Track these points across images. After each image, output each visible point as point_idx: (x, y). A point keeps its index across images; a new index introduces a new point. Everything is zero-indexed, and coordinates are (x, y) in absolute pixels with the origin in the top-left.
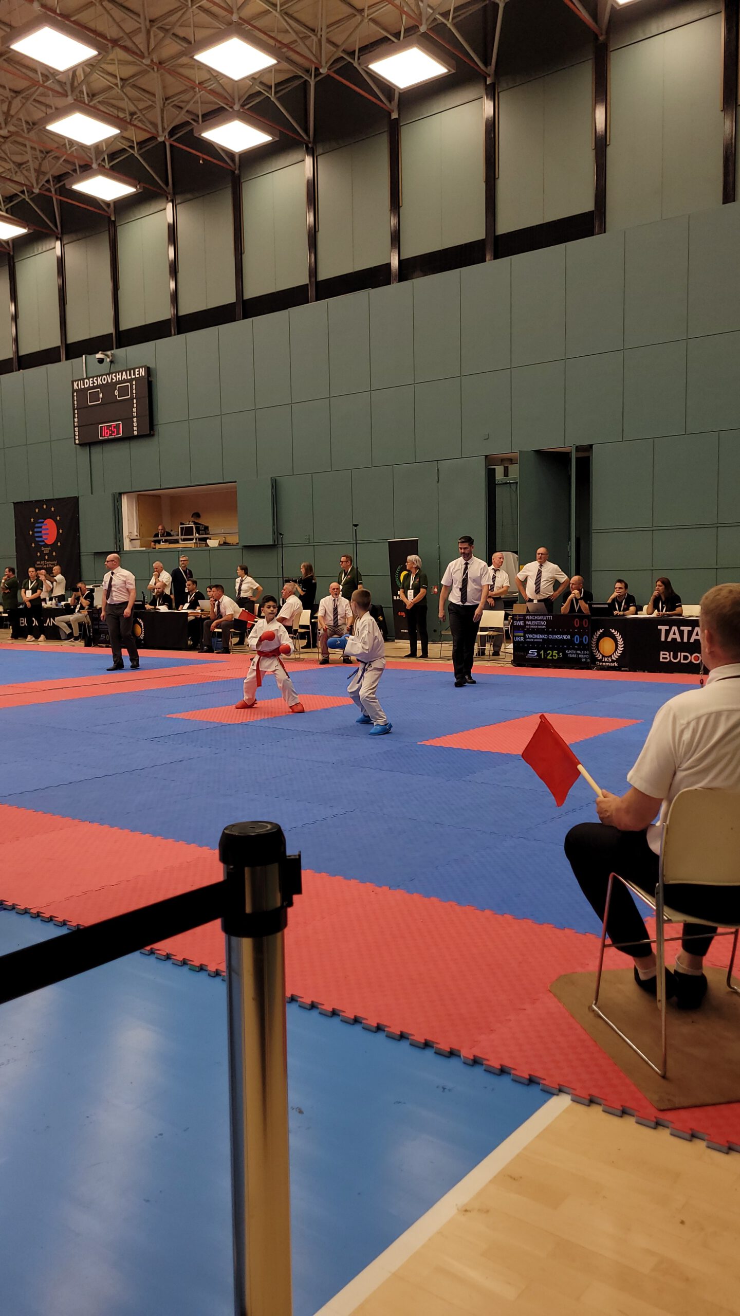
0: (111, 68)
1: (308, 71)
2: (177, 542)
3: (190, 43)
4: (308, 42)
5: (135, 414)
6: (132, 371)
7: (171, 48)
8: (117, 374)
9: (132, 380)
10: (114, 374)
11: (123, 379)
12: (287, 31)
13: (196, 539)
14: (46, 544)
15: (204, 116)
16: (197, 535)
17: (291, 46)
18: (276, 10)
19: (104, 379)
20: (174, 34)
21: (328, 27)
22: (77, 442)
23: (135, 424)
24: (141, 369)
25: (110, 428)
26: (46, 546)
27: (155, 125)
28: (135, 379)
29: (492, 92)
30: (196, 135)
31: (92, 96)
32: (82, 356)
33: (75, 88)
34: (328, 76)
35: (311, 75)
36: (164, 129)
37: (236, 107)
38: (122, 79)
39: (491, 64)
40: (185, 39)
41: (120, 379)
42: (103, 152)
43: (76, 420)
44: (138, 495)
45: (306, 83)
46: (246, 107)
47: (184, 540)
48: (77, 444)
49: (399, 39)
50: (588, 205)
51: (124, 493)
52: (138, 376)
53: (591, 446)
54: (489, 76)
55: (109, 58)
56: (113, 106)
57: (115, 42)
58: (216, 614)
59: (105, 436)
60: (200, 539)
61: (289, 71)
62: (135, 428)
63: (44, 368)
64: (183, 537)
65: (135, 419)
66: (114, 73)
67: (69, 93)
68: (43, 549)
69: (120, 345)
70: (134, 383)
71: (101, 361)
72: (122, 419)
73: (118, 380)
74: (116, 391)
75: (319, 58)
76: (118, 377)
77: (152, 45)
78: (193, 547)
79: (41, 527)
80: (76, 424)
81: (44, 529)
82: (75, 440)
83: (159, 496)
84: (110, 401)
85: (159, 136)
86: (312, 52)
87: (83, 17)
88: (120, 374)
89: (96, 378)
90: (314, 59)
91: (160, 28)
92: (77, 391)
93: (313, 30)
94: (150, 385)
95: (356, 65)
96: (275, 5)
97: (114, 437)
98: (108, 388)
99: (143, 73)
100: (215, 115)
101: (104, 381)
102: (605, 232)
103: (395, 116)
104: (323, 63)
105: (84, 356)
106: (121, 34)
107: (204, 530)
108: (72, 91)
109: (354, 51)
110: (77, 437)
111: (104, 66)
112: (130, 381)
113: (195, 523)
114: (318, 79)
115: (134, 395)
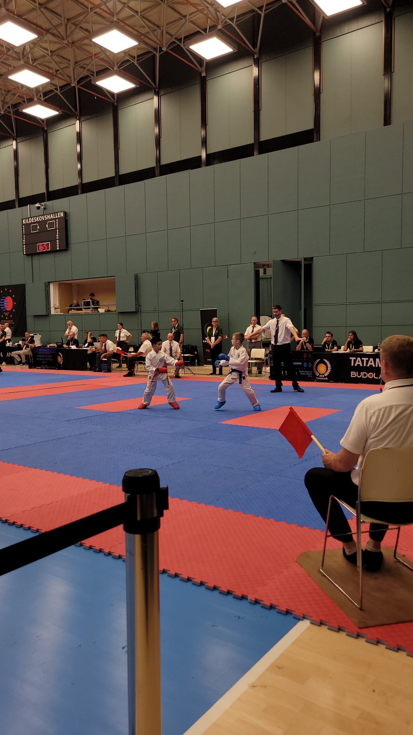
0: (45, 45)
1: (155, 49)
2: (81, 309)
3: (89, 32)
4: (156, 33)
5: (57, 238)
6: (56, 214)
7: (79, 35)
8: (48, 216)
9: (56, 219)
10: (46, 216)
11: (51, 218)
12: (144, 27)
13: (92, 308)
14: (6, 310)
15: (97, 72)
16: (93, 306)
17: (146, 35)
18: (138, 15)
19: (40, 218)
20: (81, 27)
21: (167, 25)
22: (25, 253)
23: (58, 244)
24: (61, 213)
25: (44, 246)
26: (6, 311)
27: (70, 77)
28: (58, 218)
29: (257, 63)
30: (93, 83)
31: (34, 60)
32: (28, 205)
33: (25, 56)
34: (167, 52)
35: (157, 51)
36: (75, 80)
37: (116, 68)
38: (51, 51)
39: (257, 48)
40: (87, 30)
41: (49, 218)
42: (40, 92)
43: (24, 241)
44: (59, 283)
45: (154, 55)
46: (121, 68)
47: (85, 309)
48: (25, 255)
49: (206, 32)
50: (310, 125)
51: (51, 282)
53: (312, 258)
54: (256, 53)
55: (44, 39)
56: (46, 66)
57: (47, 31)
58: (104, 350)
59: (40, 250)
60: (94, 308)
61: (144, 49)
62: (58, 246)
63: (6, 212)
64: (85, 307)
65: (58, 241)
66: (46, 48)
67: (21, 58)
68: (5, 313)
69: (49, 200)
70: (57, 220)
71: (38, 208)
72: (50, 241)
74: (47, 225)
75: (162, 42)
77: (68, 33)
78: (90, 312)
79: (4, 301)
80: (24, 243)
81: (5, 302)
82: (23, 252)
83: (71, 284)
84: (43, 230)
85: (72, 83)
86: (157, 38)
87: (29, 16)
89: (35, 218)
90: (159, 43)
91: (73, 24)
92: (24, 224)
93: (158, 26)
94: (66, 221)
95: (182, 46)
96: (137, 12)
97: (45, 250)
98: (42, 223)
99: (64, 48)
100: (104, 72)
101: (40, 219)
102: (319, 140)
103: (204, 74)
104: (164, 45)
105: (29, 205)
106: (51, 26)
107: (96, 303)
108: (23, 58)
109: (181, 39)
110: (25, 251)
111: (40, 44)
113: (91, 299)
114: (162, 53)
115: (57, 227)
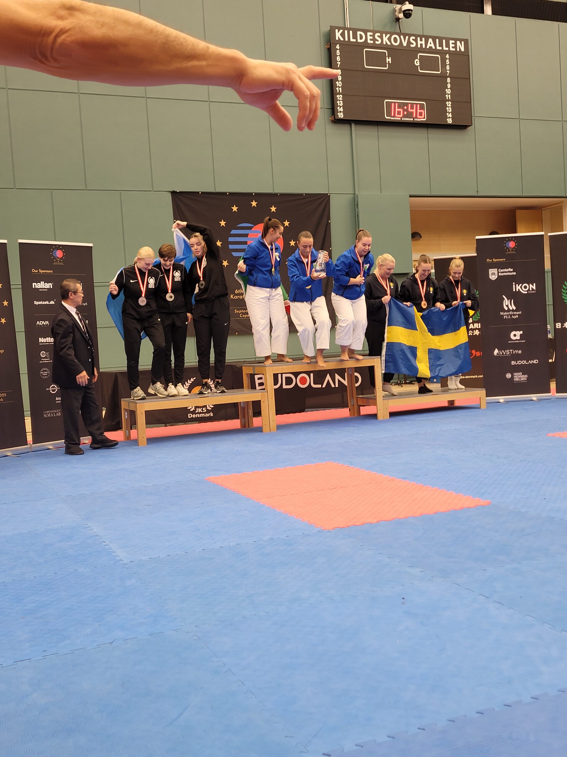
5: (448, 97)
6: (444, 41)
10: (413, 37)
11: (428, 47)
19: (395, 39)
23: (449, 109)
24: (458, 43)
25: (405, 107)
28: (449, 52)
41: (424, 47)
52: (454, 49)
59: (394, 116)
62: (449, 115)
65: (448, 103)
70: (447, 57)
73: (419, 46)
74: (417, 60)
76: (419, 42)
88: (423, 39)
89: (378, 34)
97: (412, 119)
101: (395, 42)
112: (443, 53)
115: (448, 72)
